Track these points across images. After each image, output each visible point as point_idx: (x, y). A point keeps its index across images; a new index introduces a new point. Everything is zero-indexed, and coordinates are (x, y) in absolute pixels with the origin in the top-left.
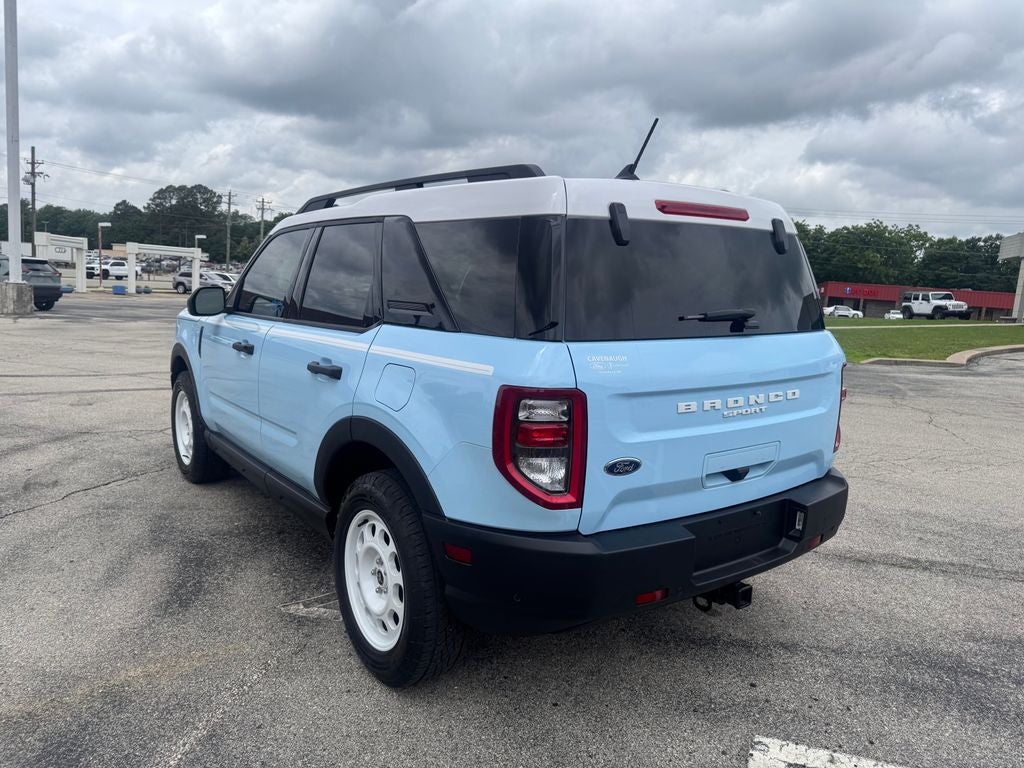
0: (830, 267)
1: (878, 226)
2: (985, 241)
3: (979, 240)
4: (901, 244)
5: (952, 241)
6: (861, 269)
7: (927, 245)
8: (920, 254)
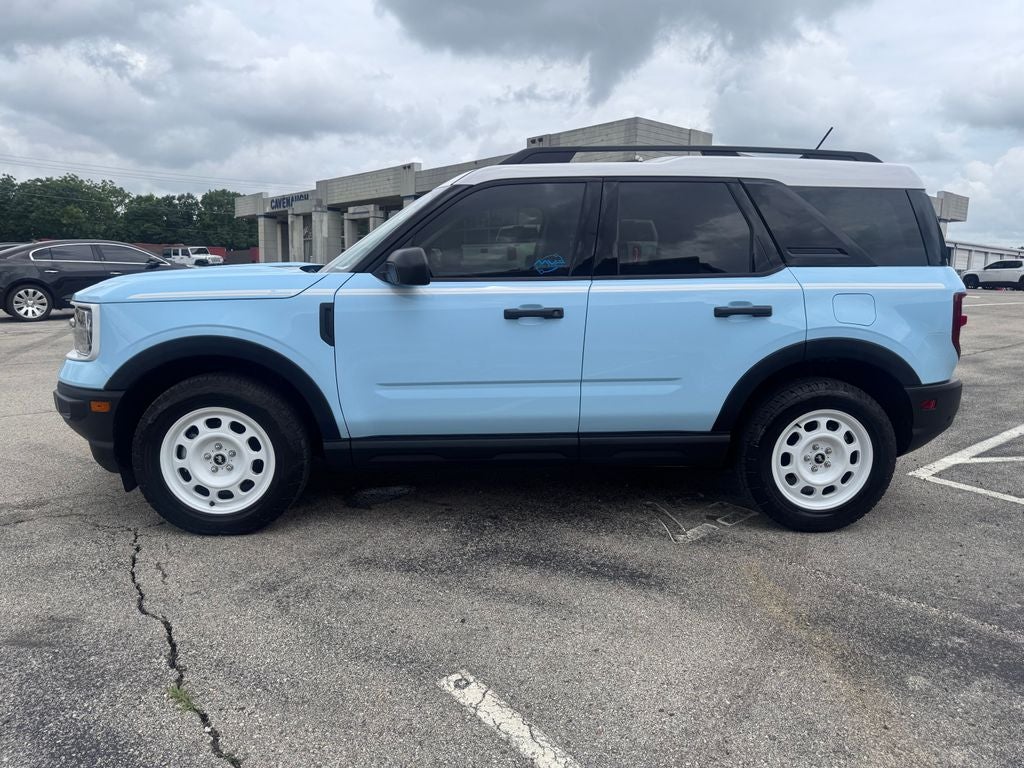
0: (29, 223)
1: (73, 180)
2: (179, 199)
3: (173, 198)
4: (101, 200)
5: (150, 198)
6: (65, 225)
7: (127, 201)
8: (121, 210)
